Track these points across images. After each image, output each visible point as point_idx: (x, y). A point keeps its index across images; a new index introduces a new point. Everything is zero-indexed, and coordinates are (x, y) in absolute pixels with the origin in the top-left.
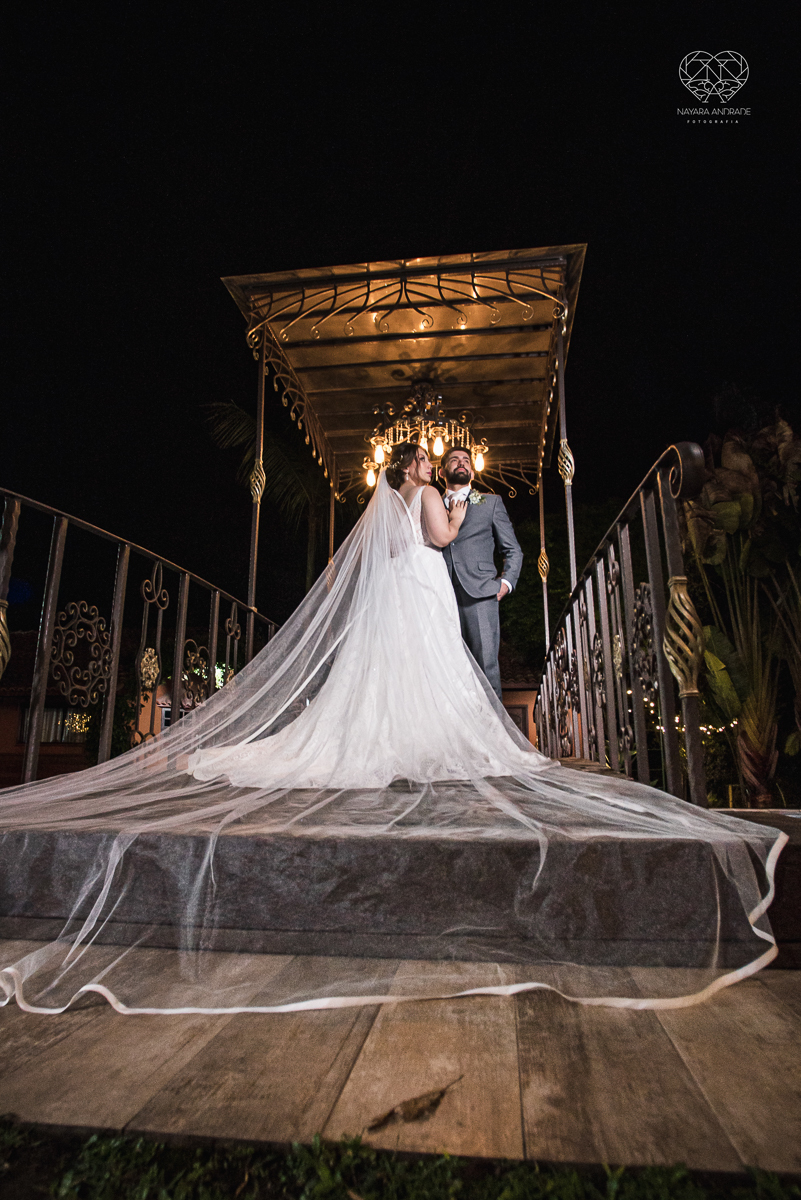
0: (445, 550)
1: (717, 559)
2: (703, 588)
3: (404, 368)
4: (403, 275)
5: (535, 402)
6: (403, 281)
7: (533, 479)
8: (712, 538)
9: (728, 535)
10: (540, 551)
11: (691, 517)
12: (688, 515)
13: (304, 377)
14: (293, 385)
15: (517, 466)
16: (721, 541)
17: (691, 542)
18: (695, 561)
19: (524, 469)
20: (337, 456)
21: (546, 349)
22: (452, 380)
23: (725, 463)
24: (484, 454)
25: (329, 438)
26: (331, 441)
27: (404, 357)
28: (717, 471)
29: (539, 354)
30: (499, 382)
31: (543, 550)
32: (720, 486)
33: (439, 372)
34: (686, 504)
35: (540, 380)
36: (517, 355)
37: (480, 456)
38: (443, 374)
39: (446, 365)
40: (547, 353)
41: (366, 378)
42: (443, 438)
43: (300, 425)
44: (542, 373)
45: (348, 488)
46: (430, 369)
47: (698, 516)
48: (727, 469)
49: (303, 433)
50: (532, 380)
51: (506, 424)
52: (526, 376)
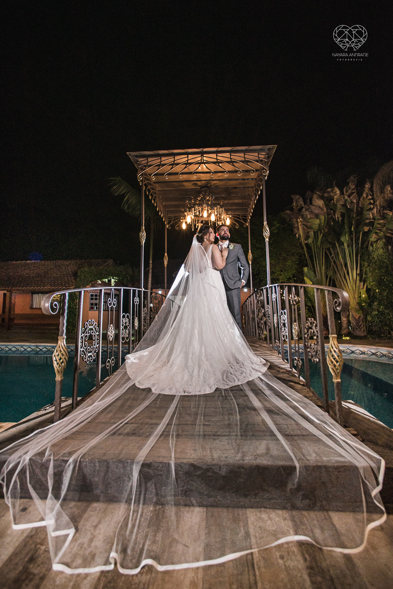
0: (221, 271)
1: (310, 241)
2: (304, 251)
3: (198, 183)
4: (202, 153)
5: (248, 194)
6: (202, 156)
7: (245, 220)
8: (308, 233)
9: (314, 232)
10: (249, 252)
11: (301, 225)
12: (300, 224)
13: (157, 185)
14: (153, 189)
15: (239, 215)
16: (312, 233)
17: (300, 234)
18: (301, 241)
19: (242, 216)
20: (167, 211)
21: (256, 178)
22: (217, 187)
23: (314, 203)
24: (230, 218)
25: (165, 205)
26: (165, 207)
27: (198, 179)
28: (311, 206)
29: (252, 179)
30: (236, 188)
31: (250, 251)
32: (311, 212)
33: (212, 184)
34: (299, 220)
35: (252, 187)
36: (244, 179)
37: (228, 219)
38: (213, 184)
39: (214, 182)
40: (256, 179)
41: (183, 185)
42: (214, 213)
43: (155, 204)
44: (253, 185)
45: (172, 223)
46: (208, 183)
47: (304, 225)
48: (314, 205)
49: (156, 207)
50: (248, 187)
51: (236, 201)
52: (247, 186)
